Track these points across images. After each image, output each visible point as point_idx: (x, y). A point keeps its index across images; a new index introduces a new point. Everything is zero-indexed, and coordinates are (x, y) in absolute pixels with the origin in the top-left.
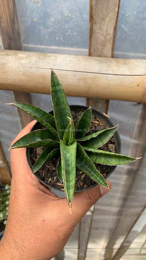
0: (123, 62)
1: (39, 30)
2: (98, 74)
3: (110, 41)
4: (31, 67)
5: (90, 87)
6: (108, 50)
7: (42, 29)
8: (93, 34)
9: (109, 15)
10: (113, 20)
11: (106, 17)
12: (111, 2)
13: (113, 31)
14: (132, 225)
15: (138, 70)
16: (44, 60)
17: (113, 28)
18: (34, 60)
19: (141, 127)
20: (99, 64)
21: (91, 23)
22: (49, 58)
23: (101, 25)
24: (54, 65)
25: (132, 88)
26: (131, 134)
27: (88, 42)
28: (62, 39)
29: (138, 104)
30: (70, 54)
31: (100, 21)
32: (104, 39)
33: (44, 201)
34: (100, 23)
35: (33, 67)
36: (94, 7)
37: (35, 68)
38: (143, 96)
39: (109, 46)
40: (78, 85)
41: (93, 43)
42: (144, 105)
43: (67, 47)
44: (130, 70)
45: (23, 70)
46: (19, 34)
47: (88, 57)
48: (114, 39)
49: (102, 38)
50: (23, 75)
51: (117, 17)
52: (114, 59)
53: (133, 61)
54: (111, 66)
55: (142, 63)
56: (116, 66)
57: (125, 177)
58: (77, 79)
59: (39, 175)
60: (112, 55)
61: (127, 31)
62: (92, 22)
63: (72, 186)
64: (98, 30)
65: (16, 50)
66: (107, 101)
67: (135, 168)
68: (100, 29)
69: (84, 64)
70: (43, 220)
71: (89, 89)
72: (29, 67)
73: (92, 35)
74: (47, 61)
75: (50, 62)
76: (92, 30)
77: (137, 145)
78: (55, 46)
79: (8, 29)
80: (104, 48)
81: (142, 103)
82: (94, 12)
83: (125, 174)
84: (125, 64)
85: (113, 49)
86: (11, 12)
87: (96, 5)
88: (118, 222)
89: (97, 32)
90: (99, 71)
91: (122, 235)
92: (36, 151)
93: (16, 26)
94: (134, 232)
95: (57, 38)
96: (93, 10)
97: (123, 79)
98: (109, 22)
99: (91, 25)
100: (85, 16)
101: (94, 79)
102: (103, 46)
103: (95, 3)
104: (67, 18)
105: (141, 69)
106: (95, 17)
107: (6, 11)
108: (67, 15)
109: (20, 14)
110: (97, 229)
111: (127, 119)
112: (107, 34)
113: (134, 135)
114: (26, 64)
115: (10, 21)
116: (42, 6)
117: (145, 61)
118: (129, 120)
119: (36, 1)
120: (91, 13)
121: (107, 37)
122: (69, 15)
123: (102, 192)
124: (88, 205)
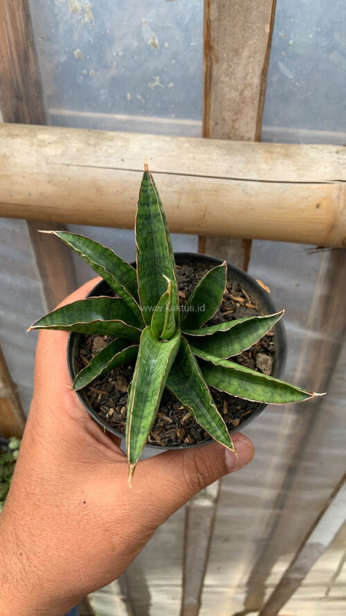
0: (283, 151)
1: (87, 77)
2: (224, 180)
3: (253, 103)
4: (68, 165)
5: (205, 211)
6: (247, 125)
7: (92, 74)
8: (212, 85)
9: (249, 42)
10: (258, 55)
11: (244, 47)
12: (255, 13)
13: (260, 78)
14: (308, 529)
15: (317, 170)
16: (97, 147)
17: (258, 72)
18: (75, 149)
20: (228, 157)
21: (207, 61)
22: (112, 144)
23: (231, 64)
24: (123, 160)
25: (303, 212)
26: (304, 318)
27: (201, 105)
28: (139, 97)
29: (318, 248)
30: (158, 133)
31: (228, 55)
32: (237, 98)
33: (92, 459)
34: (228, 61)
35: (72, 165)
36: (214, 25)
37: (76, 165)
38: (330, 232)
39: (250, 113)
40: (178, 206)
41: (213, 107)
42: (331, 250)
43: (152, 116)
44: (298, 170)
45: (47, 172)
47: (201, 139)
48: (262, 98)
49: (234, 94)
50: (49, 182)
51: (269, 46)
52: (262, 144)
53: (306, 148)
54: (254, 162)
55: (328, 155)
56: (266, 162)
57: (290, 418)
58: (176, 192)
59: (89, 397)
60: (256, 135)
61: (291, 79)
62: (211, 59)
63: (144, 427)
64: (224, 76)
65: (31, 123)
66: (247, 243)
68: (229, 74)
69: (191, 155)
70: (82, 501)
71: (204, 215)
72: (64, 164)
73: (210, 89)
74: (106, 150)
75: (111, 151)
76: (211, 76)
77: (317, 344)
78: (124, 113)
79: (14, 76)
80: (238, 119)
81: (328, 247)
82: (214, 34)
84: (287, 156)
85: (260, 121)
87: (219, 19)
89: (223, 82)
90: (227, 172)
92: (93, 345)
93: (32, 68)
95: (129, 96)
96: (211, 31)
97: (283, 192)
98: (250, 57)
99: (207, 66)
100: (192, 44)
101: (216, 191)
102: (236, 114)
103: (217, 14)
104: (152, 48)
105: (326, 168)
106: (216, 47)
107: (8, 33)
108: (150, 42)
109: (40, 39)
110: (226, 540)
111: (294, 283)
112: (246, 86)
113: (311, 320)
114: (56, 156)
115: (19, 57)
116: (91, 21)
117: (334, 148)
118: (297, 285)
119: (79, 10)
120: (207, 37)
121: (246, 92)
122: (157, 42)
123: (229, 461)
124: (190, 485)
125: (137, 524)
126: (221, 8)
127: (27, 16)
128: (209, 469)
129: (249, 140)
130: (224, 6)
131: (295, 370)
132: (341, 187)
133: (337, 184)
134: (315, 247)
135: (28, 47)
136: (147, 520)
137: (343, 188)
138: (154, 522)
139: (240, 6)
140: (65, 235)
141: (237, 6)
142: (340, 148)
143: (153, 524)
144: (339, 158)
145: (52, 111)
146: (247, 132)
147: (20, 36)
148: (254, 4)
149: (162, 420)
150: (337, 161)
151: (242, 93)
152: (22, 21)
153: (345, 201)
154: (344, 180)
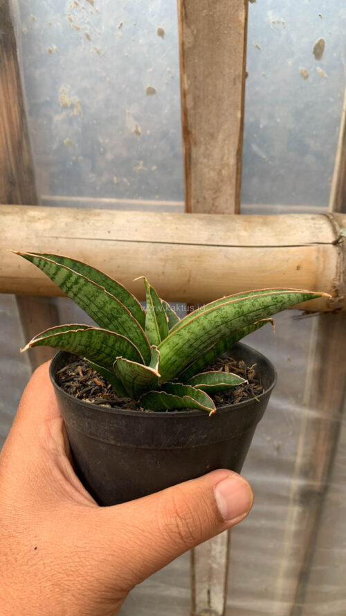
0: (261, 220)
1: (76, 162)
2: (206, 247)
3: (230, 181)
4: (57, 238)
5: (190, 276)
7: (81, 160)
8: (192, 166)
9: (223, 127)
10: (232, 137)
11: (219, 132)
12: (227, 102)
13: (235, 158)
15: (294, 234)
16: (85, 221)
17: (233, 153)
18: (63, 224)
19: (321, 375)
20: (208, 226)
21: (186, 145)
22: (97, 218)
23: (209, 146)
24: (109, 232)
25: (284, 274)
27: (182, 185)
28: (125, 180)
29: (303, 315)
30: (143, 210)
31: (205, 139)
32: (216, 177)
34: (205, 144)
35: (61, 237)
36: (191, 112)
37: (65, 238)
39: (229, 191)
40: (163, 273)
41: (193, 186)
42: (320, 315)
43: (137, 198)
44: (276, 235)
45: (37, 244)
46: (31, 172)
47: (183, 214)
48: (239, 176)
49: (213, 174)
51: (242, 129)
52: (242, 216)
53: (282, 217)
54: (234, 230)
55: (304, 221)
56: (245, 230)
57: (295, 510)
58: (161, 260)
60: (235, 210)
61: (264, 159)
62: (189, 143)
64: (202, 158)
65: (23, 204)
67: (317, 484)
68: (208, 156)
69: (174, 226)
71: (189, 281)
72: (52, 237)
73: (190, 170)
74: (93, 224)
75: (98, 224)
76: (190, 158)
77: (315, 423)
78: (112, 197)
80: (217, 197)
81: (313, 312)
82: (191, 120)
83: (295, 501)
84: (265, 224)
85: (238, 197)
86: (16, 130)
87: (195, 107)
89: (201, 163)
90: (209, 239)
93: (26, 156)
95: (115, 179)
96: (189, 118)
97: (264, 256)
98: (224, 140)
99: (186, 149)
100: (172, 131)
101: (199, 257)
102: (215, 192)
103: (193, 103)
104: (135, 135)
105: (302, 232)
106: (193, 131)
107: (4, 127)
108: (133, 130)
111: (285, 357)
112: (223, 166)
113: (306, 398)
114: (45, 230)
115: (13, 148)
116: (80, 114)
117: (310, 216)
118: (289, 360)
119: (69, 105)
120: (185, 123)
121: (224, 172)
122: (140, 129)
123: (221, 504)
126: (196, 98)
127: (22, 112)
128: (195, 514)
129: (230, 214)
130: (199, 97)
131: (296, 454)
132: (319, 248)
133: (315, 247)
134: (300, 313)
135: (22, 138)
139: (212, 96)
141: (210, 97)
142: (315, 216)
144: (315, 224)
145: (44, 197)
146: (227, 208)
148: (225, 95)
150: (313, 226)
151: (220, 173)
152: (18, 116)
153: (324, 262)
154: (321, 242)
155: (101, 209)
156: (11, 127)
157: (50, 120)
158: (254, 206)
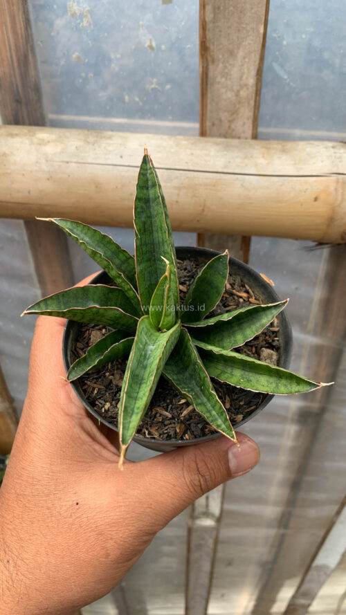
0: (280, 147)
1: (85, 79)
2: (222, 175)
3: (249, 103)
4: (67, 162)
5: (204, 206)
6: (244, 122)
7: (91, 77)
8: (209, 86)
9: (244, 43)
10: (253, 55)
11: (239, 48)
12: (249, 14)
13: (255, 78)
14: (314, 550)
15: (314, 163)
16: (96, 145)
17: (253, 73)
18: (73, 148)
19: (327, 304)
20: (225, 153)
21: (203, 62)
22: (108, 141)
23: (227, 65)
24: (121, 157)
25: (302, 205)
26: (305, 323)
27: (198, 107)
28: (137, 99)
29: (317, 245)
30: (156, 133)
31: (223, 56)
32: (234, 98)
34: (224, 62)
35: (71, 162)
36: (210, 26)
37: (75, 163)
38: (328, 226)
39: (246, 113)
40: (177, 202)
41: (209, 107)
42: (332, 247)
43: (149, 119)
44: (295, 164)
45: (47, 169)
46: (37, 89)
47: (198, 138)
48: (258, 98)
49: (230, 95)
50: (48, 179)
51: (263, 46)
52: (259, 141)
53: (301, 144)
54: (251, 157)
55: (324, 149)
56: (263, 157)
57: (292, 429)
58: (175, 188)
60: (253, 134)
61: (286, 80)
62: (207, 60)
64: (219, 77)
66: (246, 241)
67: (315, 406)
68: (226, 75)
69: (189, 152)
71: (203, 210)
72: (63, 162)
73: (206, 90)
74: (105, 148)
75: (110, 148)
76: (207, 77)
78: (122, 117)
79: (14, 80)
80: (234, 120)
81: (327, 244)
82: (209, 35)
83: (292, 420)
84: (284, 151)
85: (256, 120)
87: (215, 20)
88: (280, 545)
89: (219, 83)
90: (225, 167)
91: (290, 576)
93: (32, 72)
94: (319, 568)
95: (127, 98)
96: (207, 33)
97: (281, 185)
98: (244, 58)
99: (203, 67)
100: (189, 46)
101: (214, 186)
102: (233, 114)
103: (212, 16)
104: (149, 50)
105: (322, 161)
106: (212, 48)
107: (8, 37)
108: (148, 44)
109: (39, 43)
110: (230, 563)
111: (293, 286)
112: (242, 86)
113: (311, 325)
114: (55, 154)
115: (18, 60)
116: (90, 25)
117: (330, 144)
118: (297, 289)
119: (78, 14)
120: (203, 38)
121: (242, 93)
122: (154, 44)
123: (233, 464)
124: (191, 487)
125: (134, 528)
126: (216, 9)
127: (27, 22)
128: (211, 472)
129: (246, 138)
130: (219, 8)
132: (338, 179)
133: (334, 178)
134: (314, 244)
135: (28, 51)
136: (145, 523)
137: (341, 180)
138: (151, 526)
139: (234, 7)
140: (62, 222)
141: (232, 8)
142: (335, 144)
143: (150, 528)
144: (335, 153)
145: (51, 116)
146: (244, 132)
147: (21, 41)
148: (248, 6)
149: (161, 415)
150: (333, 155)
151: (237, 95)
152: (22, 26)
153: (343, 193)
154: (341, 172)
155: (112, 131)
156: (16, 39)
157: (52, 25)
158: (272, 130)
